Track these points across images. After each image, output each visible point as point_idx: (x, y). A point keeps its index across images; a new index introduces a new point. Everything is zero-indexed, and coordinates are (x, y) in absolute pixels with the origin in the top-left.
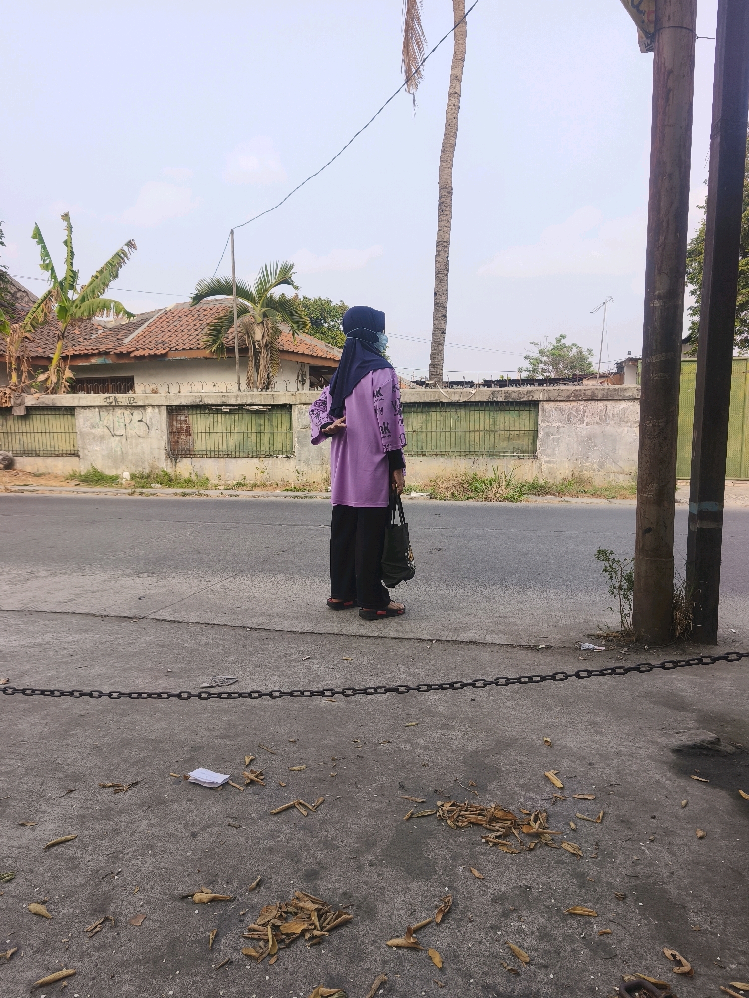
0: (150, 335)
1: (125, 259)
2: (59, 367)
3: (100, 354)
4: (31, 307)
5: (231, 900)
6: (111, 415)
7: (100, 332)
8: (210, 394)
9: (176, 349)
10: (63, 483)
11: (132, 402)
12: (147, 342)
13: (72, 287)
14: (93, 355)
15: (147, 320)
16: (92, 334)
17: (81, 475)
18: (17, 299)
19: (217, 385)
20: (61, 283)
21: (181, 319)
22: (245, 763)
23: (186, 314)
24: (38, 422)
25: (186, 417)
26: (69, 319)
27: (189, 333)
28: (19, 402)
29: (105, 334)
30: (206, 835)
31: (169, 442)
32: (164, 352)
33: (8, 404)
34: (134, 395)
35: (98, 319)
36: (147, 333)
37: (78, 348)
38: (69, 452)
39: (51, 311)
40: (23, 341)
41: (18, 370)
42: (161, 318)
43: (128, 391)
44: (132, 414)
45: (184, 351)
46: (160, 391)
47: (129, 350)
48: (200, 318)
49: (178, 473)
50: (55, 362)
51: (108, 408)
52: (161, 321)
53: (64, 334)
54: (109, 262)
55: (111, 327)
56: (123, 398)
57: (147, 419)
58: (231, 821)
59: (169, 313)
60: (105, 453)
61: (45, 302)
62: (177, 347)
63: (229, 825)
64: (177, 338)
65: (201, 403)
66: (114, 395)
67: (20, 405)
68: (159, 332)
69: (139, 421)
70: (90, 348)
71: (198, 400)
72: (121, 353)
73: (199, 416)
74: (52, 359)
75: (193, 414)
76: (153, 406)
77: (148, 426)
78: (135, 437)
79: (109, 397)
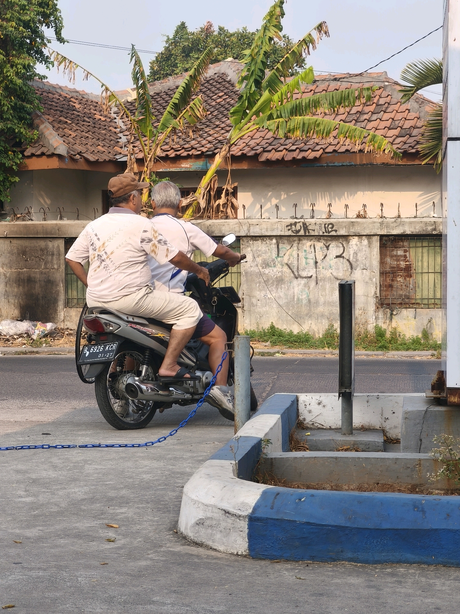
6: (295, 248)
11: (330, 230)
25: (405, 251)
31: (381, 285)
51: (291, 239)
57: (349, 254)
60: (283, 302)
69: (337, 257)
75: (416, 247)
76: (360, 236)
77: (351, 264)
78: (330, 279)
79: (295, 224)
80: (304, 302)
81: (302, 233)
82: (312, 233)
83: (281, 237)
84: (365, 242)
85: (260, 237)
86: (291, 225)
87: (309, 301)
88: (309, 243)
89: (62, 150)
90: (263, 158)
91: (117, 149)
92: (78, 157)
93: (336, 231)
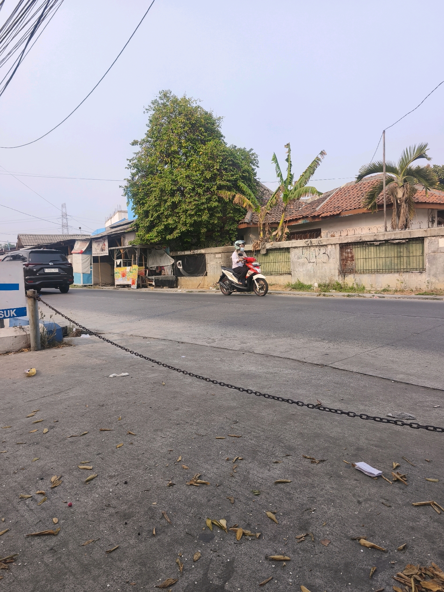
0: (331, 203)
1: (320, 162)
2: (283, 227)
3: (303, 218)
4: (270, 197)
5: (386, 552)
6: (308, 251)
7: (304, 205)
8: (366, 235)
9: (346, 210)
10: (284, 289)
11: (320, 243)
12: (329, 208)
13: (290, 183)
14: (300, 219)
15: (329, 196)
16: (299, 207)
17: (292, 285)
18: (264, 194)
19: (371, 229)
20: (285, 182)
21: (349, 192)
22: (393, 467)
23: (352, 188)
24: (271, 257)
25: (351, 250)
26: (288, 201)
27: (354, 199)
28: (263, 247)
29: (306, 207)
30: (367, 505)
31: (341, 265)
32: (338, 213)
33: (259, 249)
34: (321, 239)
35: (302, 199)
36: (329, 203)
37: (292, 216)
38: (286, 272)
39: (279, 198)
40: (266, 215)
41: (264, 231)
42: (337, 193)
43: (318, 237)
44: (320, 250)
45: (350, 211)
46: (336, 236)
47: (319, 214)
48: (361, 189)
49: (345, 283)
50: (280, 225)
51: (307, 247)
52: (337, 195)
53: (285, 209)
54: (310, 166)
55: (309, 202)
56: (315, 241)
57: (328, 252)
58: (384, 501)
59: (343, 190)
60: (305, 272)
61: (277, 194)
62: (346, 209)
63: (383, 503)
64: (346, 204)
65: (360, 241)
66: (310, 240)
67: (264, 248)
68: (336, 201)
69: (323, 253)
70: (298, 215)
71: (358, 239)
72: (315, 216)
73: (359, 249)
74: (279, 223)
75: (355, 248)
76: (331, 245)
77: (328, 256)
78: (321, 263)
80: (312, 272)
81: (310, 245)
82: (314, 245)
83: (303, 247)
85: (296, 247)
86: (306, 242)
88: (313, 249)
93: (322, 243)
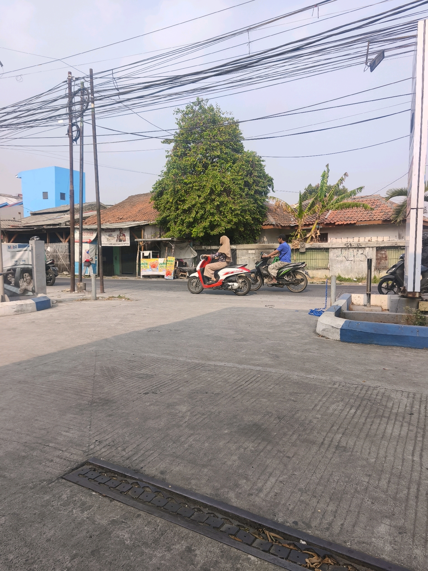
6: (347, 251)
24: (309, 255)
25: (385, 251)
31: (376, 263)
34: (360, 242)
38: (325, 268)
44: (358, 251)
46: (373, 241)
51: (346, 248)
60: (342, 268)
67: (303, 247)
69: (361, 254)
71: (394, 244)
75: (389, 251)
76: (369, 247)
78: (358, 261)
79: (347, 244)
80: (350, 268)
81: (350, 246)
82: (353, 246)
83: (342, 248)
84: (371, 249)
85: (336, 248)
86: (346, 244)
87: (351, 268)
88: (352, 250)
89: (274, 223)
90: (336, 224)
91: (291, 222)
92: (279, 225)
93: (361, 246)
